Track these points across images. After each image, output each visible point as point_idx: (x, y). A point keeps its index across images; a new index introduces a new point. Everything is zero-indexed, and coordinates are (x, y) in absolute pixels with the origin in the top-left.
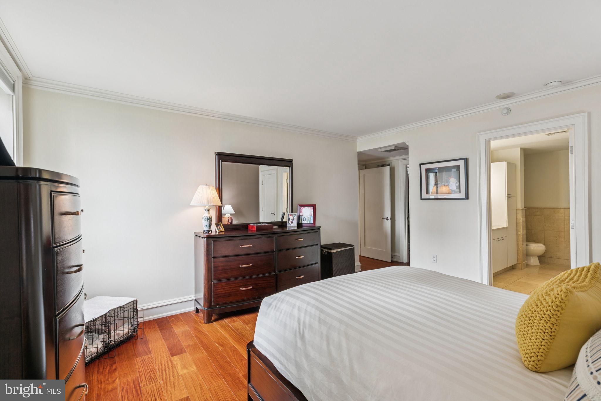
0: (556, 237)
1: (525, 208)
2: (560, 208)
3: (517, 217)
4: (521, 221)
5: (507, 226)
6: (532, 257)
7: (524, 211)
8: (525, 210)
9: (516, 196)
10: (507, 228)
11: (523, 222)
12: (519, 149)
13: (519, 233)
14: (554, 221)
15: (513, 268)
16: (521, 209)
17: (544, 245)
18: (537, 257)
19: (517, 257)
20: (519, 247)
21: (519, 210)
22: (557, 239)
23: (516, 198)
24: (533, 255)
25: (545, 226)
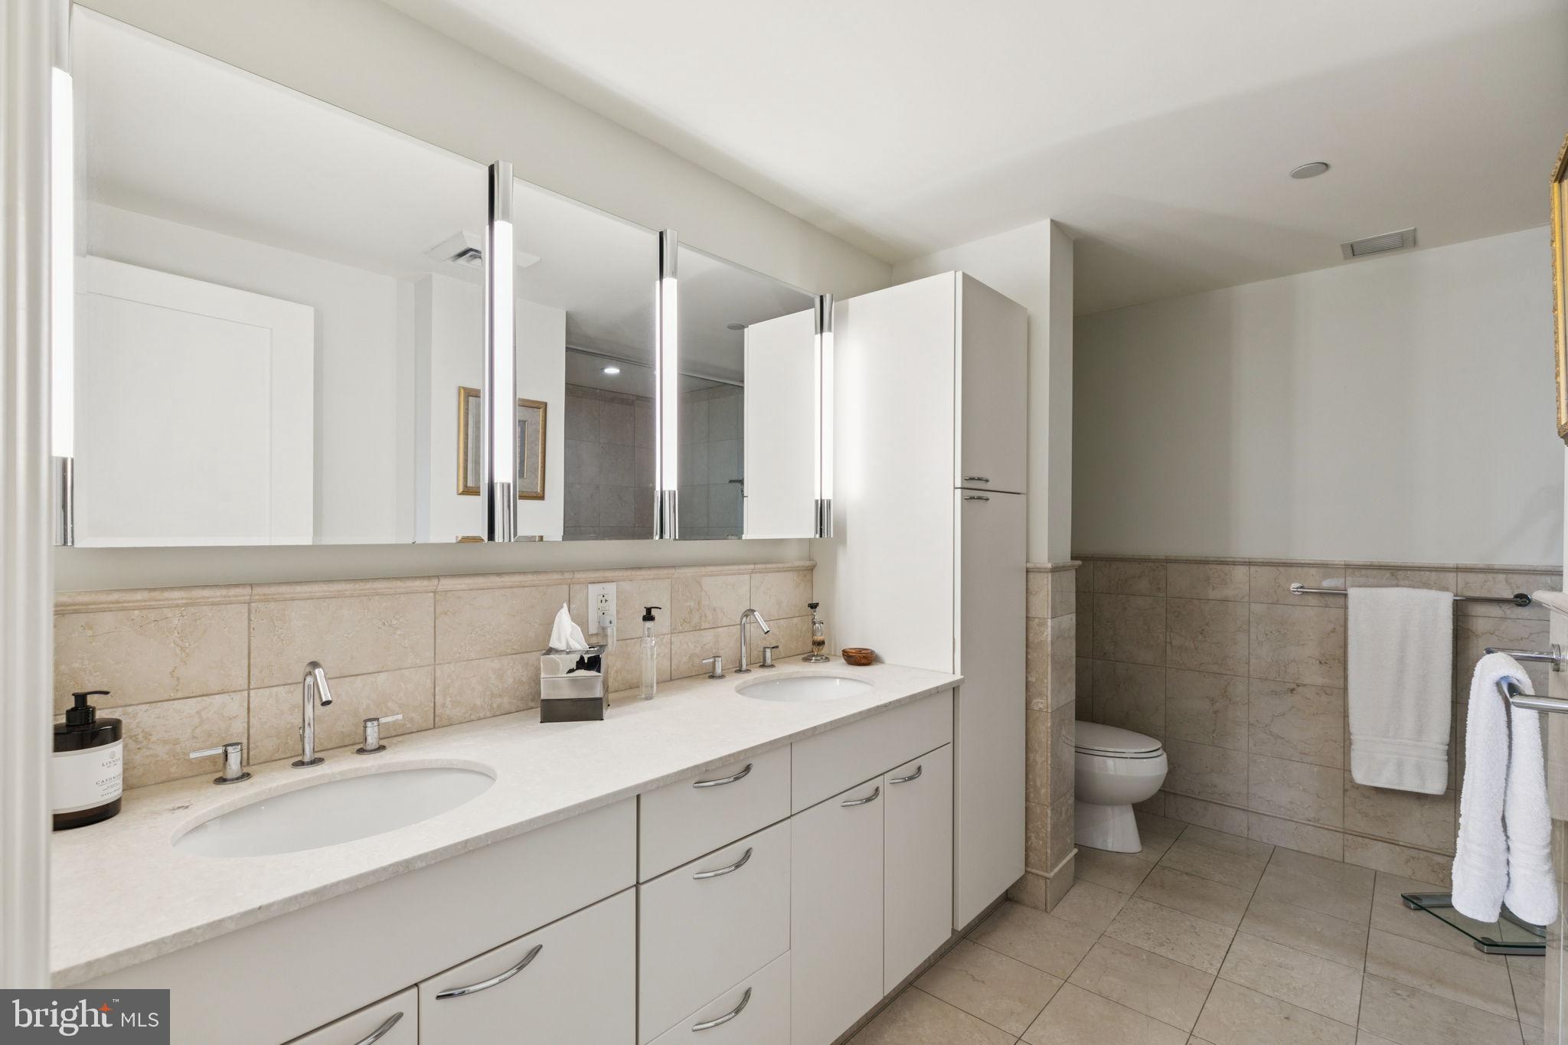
0: (1213, 701)
1: (1073, 558)
2: (1234, 563)
3: (1033, 614)
4: (1047, 634)
5: (958, 676)
6: (1109, 810)
7: (1069, 580)
8: (1074, 572)
9: (1027, 494)
10: (955, 689)
11: (1058, 636)
12: (1044, 229)
13: (1039, 703)
14: (1207, 624)
15: (1009, 900)
16: (1049, 566)
17: (1160, 752)
18: (1131, 806)
19: (1027, 839)
20: (1038, 784)
21: (1039, 570)
22: (1215, 712)
23: (1028, 500)
24: (1114, 802)
25: (1169, 647)
